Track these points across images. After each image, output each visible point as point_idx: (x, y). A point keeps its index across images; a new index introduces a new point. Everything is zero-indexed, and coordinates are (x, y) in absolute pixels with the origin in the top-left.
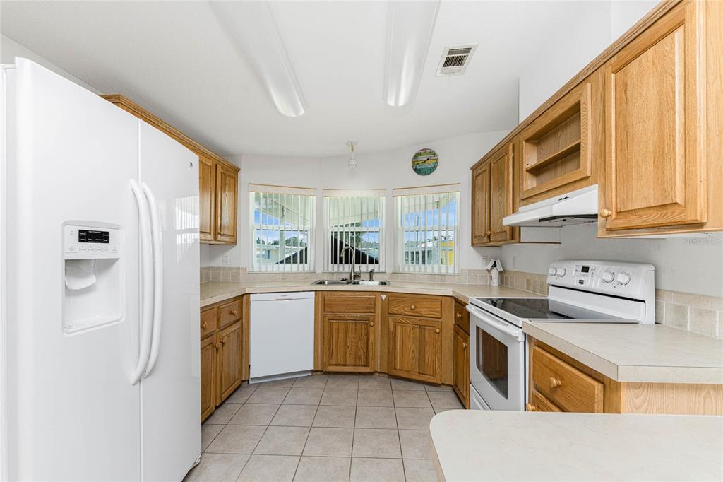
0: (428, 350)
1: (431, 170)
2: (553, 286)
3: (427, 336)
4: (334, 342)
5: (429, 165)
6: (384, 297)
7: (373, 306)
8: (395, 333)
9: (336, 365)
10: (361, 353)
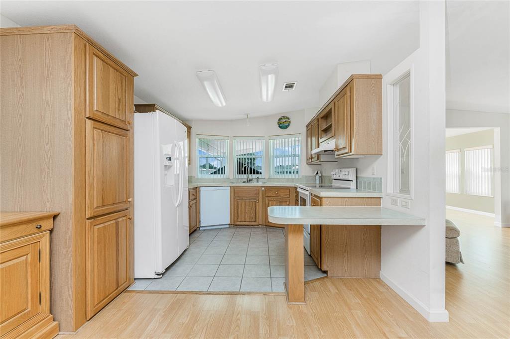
1: (287, 127)
2: (335, 179)
4: (240, 211)
5: (286, 124)
6: (263, 189)
7: (258, 193)
9: (241, 221)
10: (253, 215)
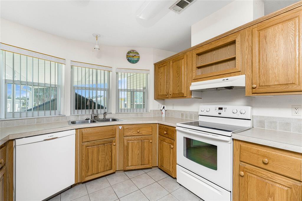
0: (146, 152)
1: (136, 61)
2: (200, 115)
3: (145, 145)
4: (90, 161)
5: (135, 58)
6: (120, 127)
7: (115, 133)
8: (128, 147)
9: (91, 175)
